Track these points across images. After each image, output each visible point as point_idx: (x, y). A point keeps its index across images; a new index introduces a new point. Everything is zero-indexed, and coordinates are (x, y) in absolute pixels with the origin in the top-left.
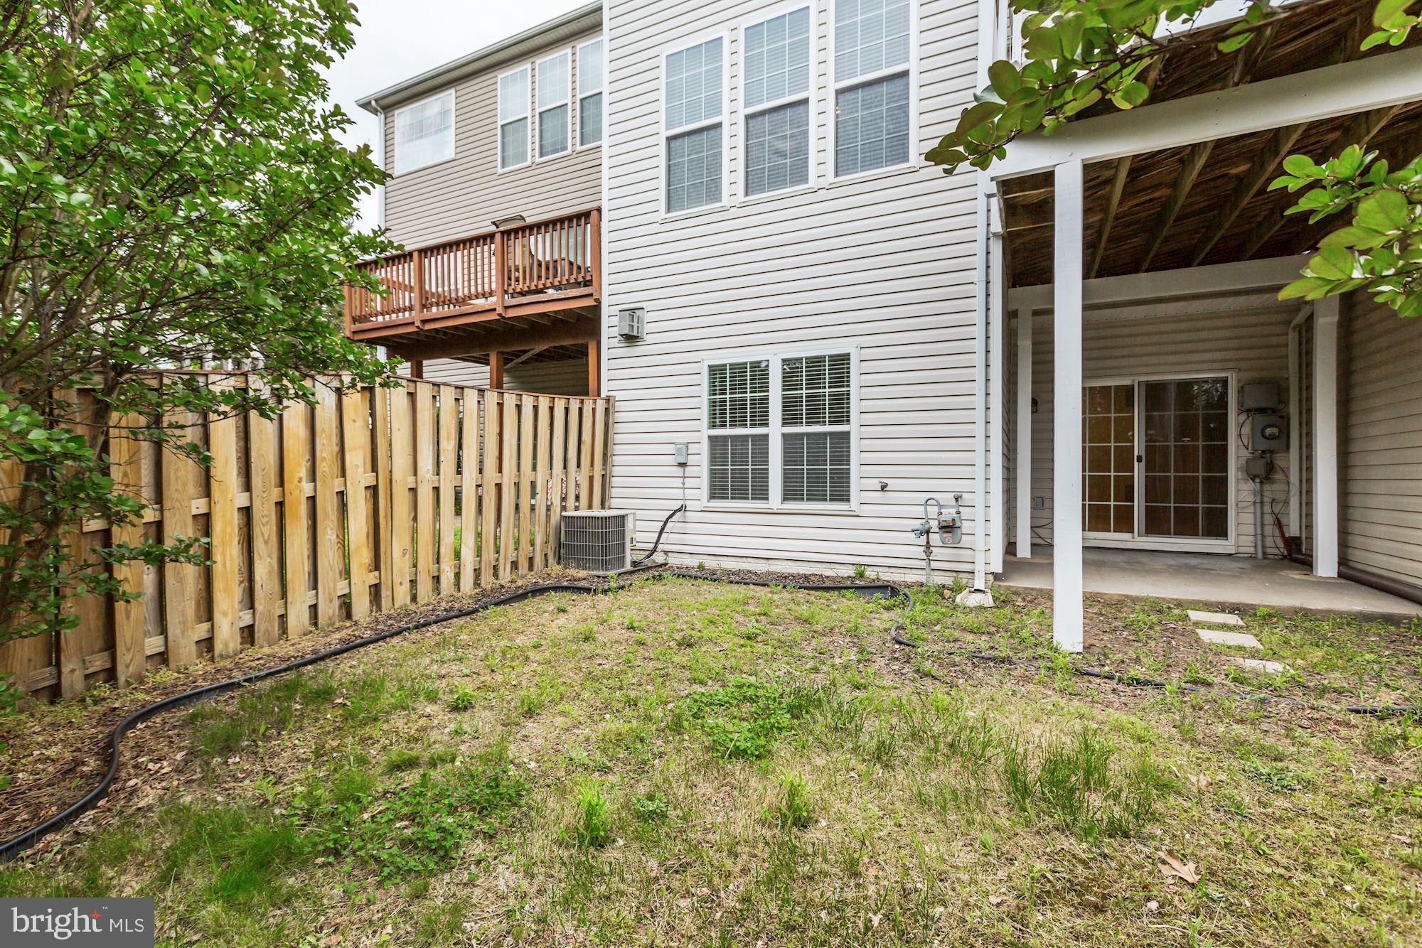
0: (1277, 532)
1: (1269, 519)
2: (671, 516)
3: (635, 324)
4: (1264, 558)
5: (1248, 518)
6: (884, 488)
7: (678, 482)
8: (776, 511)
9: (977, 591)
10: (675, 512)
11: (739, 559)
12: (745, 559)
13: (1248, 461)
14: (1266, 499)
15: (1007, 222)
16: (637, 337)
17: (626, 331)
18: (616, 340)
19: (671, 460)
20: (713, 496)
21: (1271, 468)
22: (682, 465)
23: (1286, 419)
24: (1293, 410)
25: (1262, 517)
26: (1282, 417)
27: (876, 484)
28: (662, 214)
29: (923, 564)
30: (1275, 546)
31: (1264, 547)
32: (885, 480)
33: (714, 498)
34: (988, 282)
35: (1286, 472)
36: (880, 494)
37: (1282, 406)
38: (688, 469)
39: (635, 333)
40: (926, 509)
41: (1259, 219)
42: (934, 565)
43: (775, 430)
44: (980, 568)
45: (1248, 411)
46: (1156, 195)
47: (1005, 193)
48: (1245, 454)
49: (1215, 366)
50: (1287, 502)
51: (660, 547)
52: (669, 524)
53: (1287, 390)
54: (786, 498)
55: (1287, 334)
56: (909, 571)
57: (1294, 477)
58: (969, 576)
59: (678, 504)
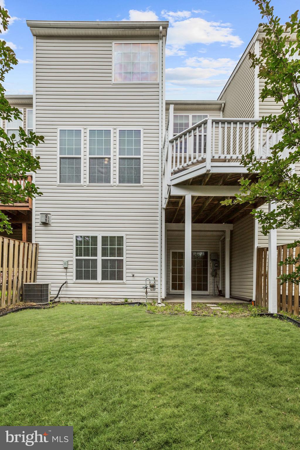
0: (217, 289)
1: (216, 286)
2: (63, 285)
3: (47, 219)
4: (215, 295)
5: (212, 286)
6: (133, 276)
7: (64, 274)
8: (99, 283)
9: (159, 303)
10: (64, 284)
11: (86, 299)
12: (89, 299)
13: (212, 272)
14: (215, 281)
15: (167, 206)
16: (48, 224)
17: (44, 221)
18: (39, 224)
19: (62, 266)
20: (77, 279)
21: (216, 274)
22: (66, 268)
23: (219, 262)
24: (220, 260)
25: (215, 286)
26: (218, 262)
27: (131, 275)
28: (58, 183)
29: (145, 297)
30: (217, 293)
31: (215, 293)
32: (134, 274)
33: (78, 279)
34: (161, 221)
35: (219, 275)
36: (132, 278)
37: (218, 259)
38: (68, 269)
39: (47, 222)
40: (146, 282)
41: (217, 214)
42: (148, 297)
43: (99, 258)
44: (159, 298)
45: (212, 260)
46: (199, 205)
47: (169, 198)
48: (211, 270)
49: (206, 248)
50: (219, 282)
51: (59, 296)
52: (62, 288)
53: (219, 255)
54: (103, 279)
55: (219, 242)
56: (140, 299)
57: (220, 276)
58: (156, 300)
59: (64, 281)
